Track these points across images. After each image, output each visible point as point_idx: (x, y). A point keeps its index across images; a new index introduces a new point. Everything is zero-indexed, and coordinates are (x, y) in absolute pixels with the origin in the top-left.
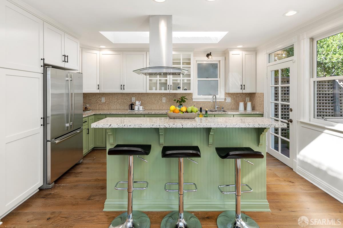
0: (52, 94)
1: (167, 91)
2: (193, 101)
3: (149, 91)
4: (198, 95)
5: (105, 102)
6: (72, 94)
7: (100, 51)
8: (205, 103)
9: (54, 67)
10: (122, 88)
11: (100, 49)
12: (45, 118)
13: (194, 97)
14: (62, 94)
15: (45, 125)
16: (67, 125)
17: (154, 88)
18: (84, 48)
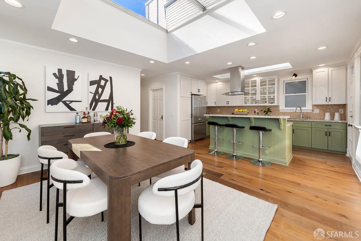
0: (194, 107)
1: (257, 105)
2: (280, 111)
3: (244, 105)
4: (285, 107)
5: (220, 111)
6: (201, 107)
7: (216, 83)
8: (291, 113)
9: (195, 95)
10: (228, 103)
11: (216, 82)
12: (192, 115)
13: (280, 109)
14: (197, 107)
15: (192, 117)
16: (199, 119)
17: (248, 103)
18: (208, 83)
